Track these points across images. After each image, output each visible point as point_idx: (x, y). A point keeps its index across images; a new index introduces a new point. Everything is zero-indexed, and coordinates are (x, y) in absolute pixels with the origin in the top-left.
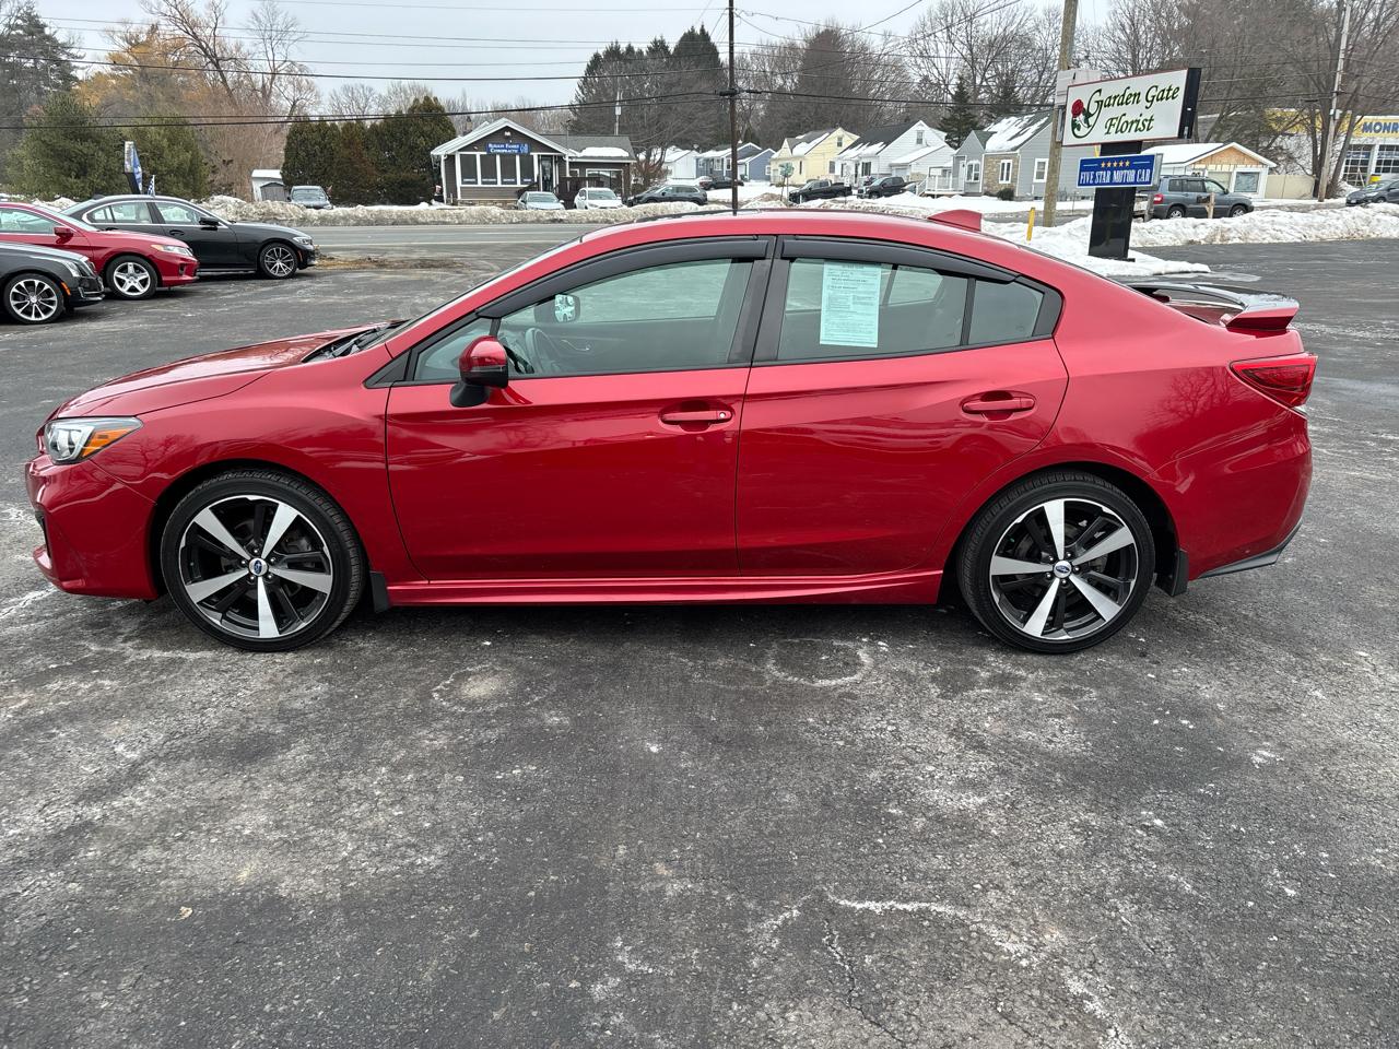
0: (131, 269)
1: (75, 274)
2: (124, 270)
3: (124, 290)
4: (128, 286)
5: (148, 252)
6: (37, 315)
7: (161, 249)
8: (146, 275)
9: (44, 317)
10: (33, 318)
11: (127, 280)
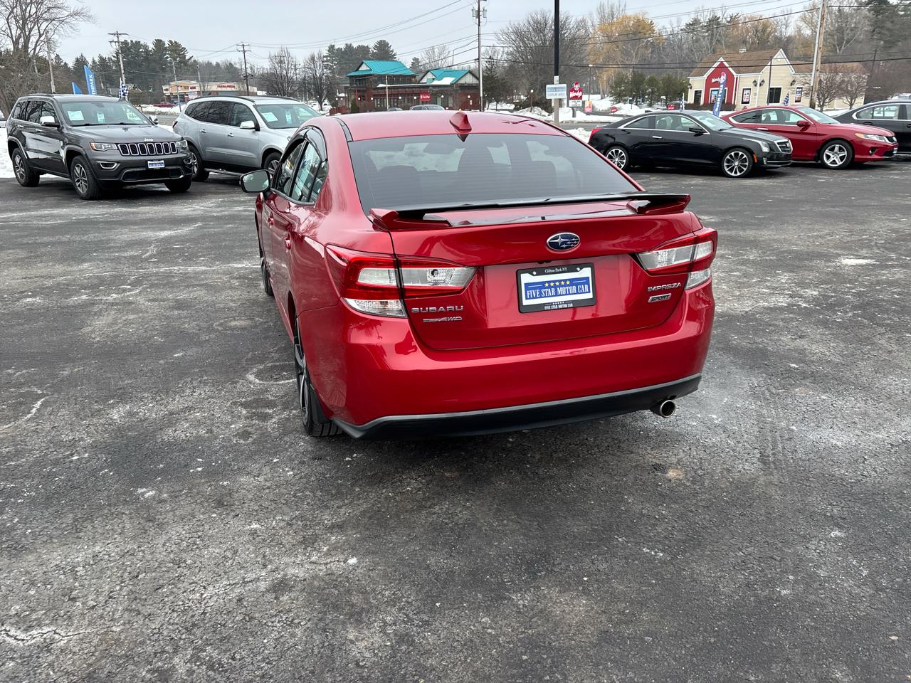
0: (836, 149)
1: (766, 150)
2: (832, 150)
3: (828, 162)
4: (831, 160)
5: (850, 137)
6: (736, 173)
7: (862, 136)
8: (845, 153)
9: (739, 174)
10: (733, 174)
11: (832, 156)
